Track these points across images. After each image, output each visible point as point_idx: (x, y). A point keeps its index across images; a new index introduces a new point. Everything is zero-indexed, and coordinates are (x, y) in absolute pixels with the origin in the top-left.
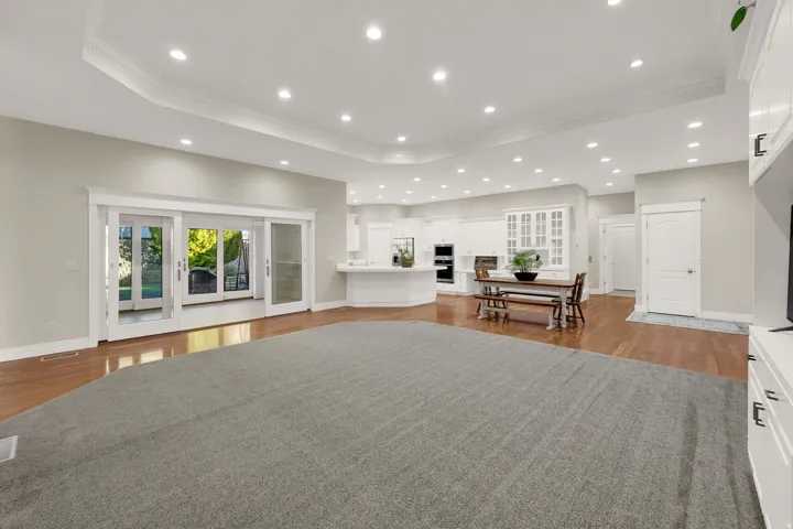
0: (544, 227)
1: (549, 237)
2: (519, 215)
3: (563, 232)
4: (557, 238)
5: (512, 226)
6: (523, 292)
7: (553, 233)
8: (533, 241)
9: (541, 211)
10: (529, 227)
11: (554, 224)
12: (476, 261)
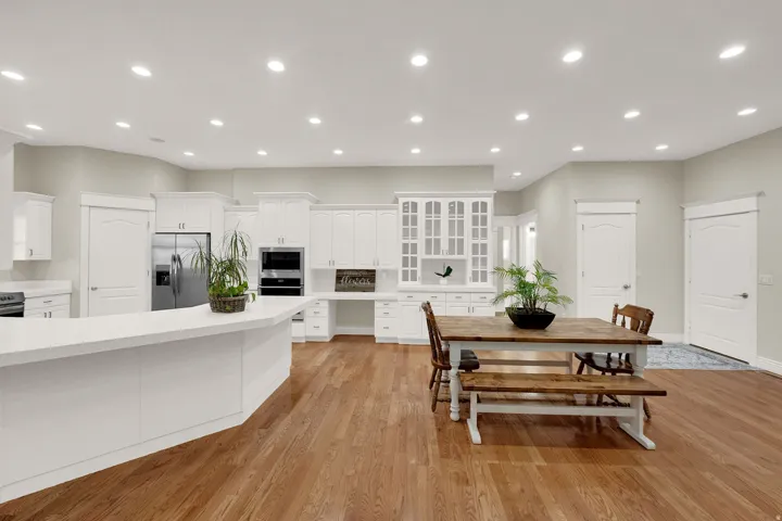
0: (461, 223)
1: (468, 242)
2: (422, 203)
3: (489, 233)
4: (480, 241)
5: (409, 221)
6: (526, 359)
7: (475, 234)
8: (444, 245)
9: (456, 200)
10: (438, 223)
11: (475, 219)
12: (339, 278)
